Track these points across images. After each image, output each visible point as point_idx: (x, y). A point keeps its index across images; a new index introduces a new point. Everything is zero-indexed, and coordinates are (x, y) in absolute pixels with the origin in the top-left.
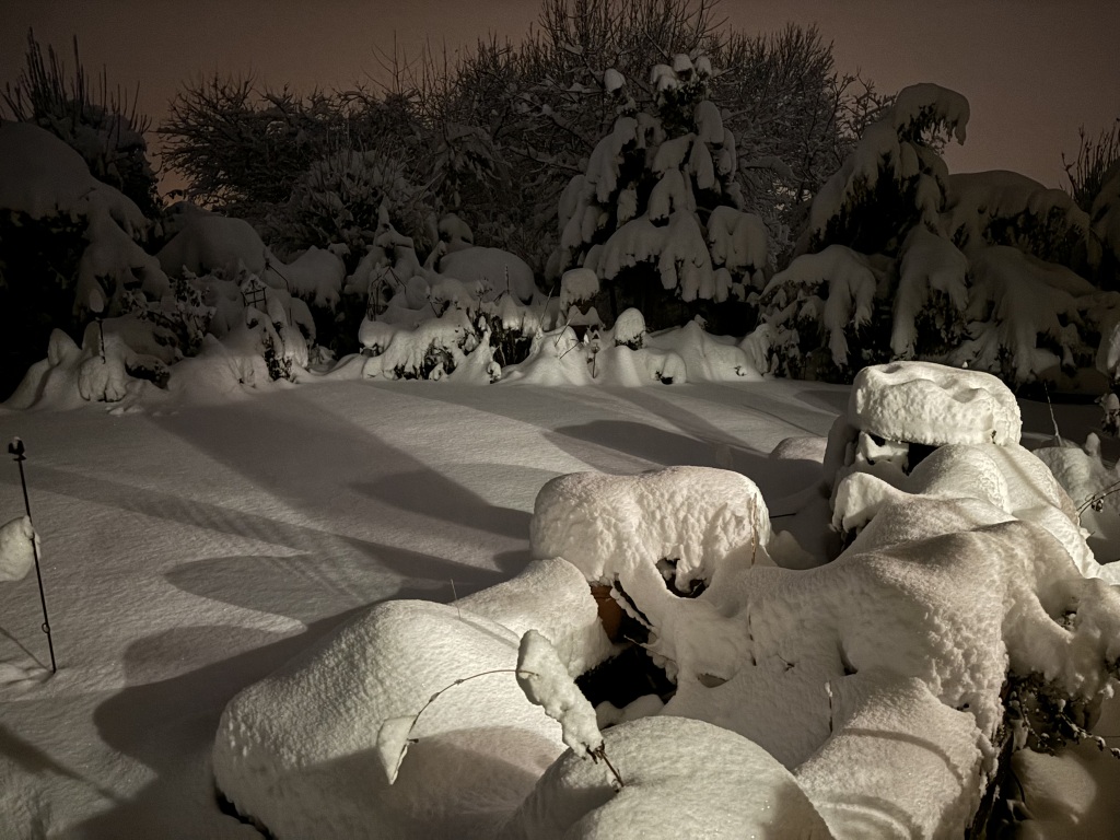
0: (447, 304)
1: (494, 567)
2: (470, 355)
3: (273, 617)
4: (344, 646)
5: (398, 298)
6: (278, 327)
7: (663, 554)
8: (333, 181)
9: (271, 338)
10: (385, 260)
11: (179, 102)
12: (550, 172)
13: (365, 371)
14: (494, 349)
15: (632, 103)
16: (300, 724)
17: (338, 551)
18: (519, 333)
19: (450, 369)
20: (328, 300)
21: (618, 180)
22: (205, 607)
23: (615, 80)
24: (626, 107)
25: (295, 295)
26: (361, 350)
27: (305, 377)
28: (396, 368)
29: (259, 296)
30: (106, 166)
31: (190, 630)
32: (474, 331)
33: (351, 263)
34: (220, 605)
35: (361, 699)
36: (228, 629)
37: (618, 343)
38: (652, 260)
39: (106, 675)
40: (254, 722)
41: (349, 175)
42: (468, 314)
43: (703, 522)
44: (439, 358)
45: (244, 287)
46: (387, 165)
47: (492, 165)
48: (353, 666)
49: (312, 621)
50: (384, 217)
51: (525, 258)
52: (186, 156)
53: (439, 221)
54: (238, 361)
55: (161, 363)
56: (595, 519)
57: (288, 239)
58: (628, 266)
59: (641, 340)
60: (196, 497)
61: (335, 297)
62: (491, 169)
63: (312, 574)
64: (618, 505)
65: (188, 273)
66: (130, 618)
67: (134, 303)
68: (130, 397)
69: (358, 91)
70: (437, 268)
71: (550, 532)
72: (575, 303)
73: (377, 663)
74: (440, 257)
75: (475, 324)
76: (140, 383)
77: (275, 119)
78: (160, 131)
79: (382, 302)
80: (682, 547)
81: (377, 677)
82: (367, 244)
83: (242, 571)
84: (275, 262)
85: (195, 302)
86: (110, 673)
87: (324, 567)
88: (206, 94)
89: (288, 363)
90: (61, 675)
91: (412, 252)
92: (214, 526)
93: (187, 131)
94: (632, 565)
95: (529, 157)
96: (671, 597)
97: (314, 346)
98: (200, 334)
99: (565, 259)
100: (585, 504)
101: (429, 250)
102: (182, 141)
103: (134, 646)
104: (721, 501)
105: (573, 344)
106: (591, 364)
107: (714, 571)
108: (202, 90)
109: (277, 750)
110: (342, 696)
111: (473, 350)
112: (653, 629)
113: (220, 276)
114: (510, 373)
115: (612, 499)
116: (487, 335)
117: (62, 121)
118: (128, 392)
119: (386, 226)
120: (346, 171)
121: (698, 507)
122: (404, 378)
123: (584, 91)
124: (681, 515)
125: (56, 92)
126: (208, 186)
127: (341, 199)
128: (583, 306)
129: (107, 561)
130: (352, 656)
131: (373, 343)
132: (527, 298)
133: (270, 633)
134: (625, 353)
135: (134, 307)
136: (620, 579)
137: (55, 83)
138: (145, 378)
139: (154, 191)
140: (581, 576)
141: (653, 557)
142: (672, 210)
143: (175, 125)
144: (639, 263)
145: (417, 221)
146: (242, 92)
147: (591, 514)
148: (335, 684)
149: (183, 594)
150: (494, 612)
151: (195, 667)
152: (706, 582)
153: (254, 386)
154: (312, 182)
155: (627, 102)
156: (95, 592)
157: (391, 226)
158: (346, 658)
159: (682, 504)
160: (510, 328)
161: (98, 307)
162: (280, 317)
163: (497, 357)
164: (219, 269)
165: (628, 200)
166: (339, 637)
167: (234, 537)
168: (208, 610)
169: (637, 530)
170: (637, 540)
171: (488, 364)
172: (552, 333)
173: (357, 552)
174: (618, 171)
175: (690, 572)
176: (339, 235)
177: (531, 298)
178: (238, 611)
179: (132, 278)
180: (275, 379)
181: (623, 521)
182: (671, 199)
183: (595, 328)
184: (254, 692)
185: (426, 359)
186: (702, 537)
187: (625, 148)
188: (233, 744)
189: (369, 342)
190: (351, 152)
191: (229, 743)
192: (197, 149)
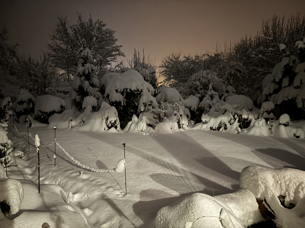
0: (226, 111)
1: (231, 188)
2: (232, 125)
3: (172, 191)
4: (185, 202)
5: (213, 109)
6: (181, 115)
7: (280, 194)
8: (198, 78)
9: (179, 118)
10: (210, 98)
11: (164, 60)
12: (260, 73)
13: (202, 128)
14: (239, 124)
15: (288, 53)
16: (174, 219)
17: (190, 176)
18: (247, 119)
19: (226, 128)
20: (194, 109)
21: (283, 75)
22: (157, 185)
23: (282, 46)
24: (286, 54)
25: (186, 107)
26: (202, 122)
27: (187, 128)
28: (210, 127)
29: (177, 108)
30: (147, 77)
31: (154, 190)
32: (233, 118)
33: (201, 99)
34: (161, 185)
35: (188, 216)
36: (162, 192)
37: (280, 124)
38: (294, 99)
39: (136, 197)
40: (164, 216)
41: (202, 77)
42: (232, 114)
43: (295, 186)
44: (223, 125)
45: (174, 106)
46: (212, 74)
47: (242, 72)
48: (187, 207)
49: (181, 193)
50: (210, 87)
51: (251, 98)
52: (165, 72)
53: (226, 87)
54: (171, 123)
55: (154, 123)
56: (259, 180)
57: (186, 93)
58: (285, 101)
59: (288, 123)
60: (158, 157)
61: (196, 108)
62: (242, 73)
63: (183, 181)
64: (266, 177)
65: (162, 102)
66: (142, 185)
67: (150, 109)
68: (147, 131)
69: (207, 53)
70: (224, 100)
71: (244, 182)
72: (266, 111)
73: (192, 208)
74: (225, 97)
75: (234, 116)
76: (149, 127)
77: (186, 62)
78: (159, 67)
79: (208, 109)
80: (287, 193)
81: (192, 211)
82: (206, 94)
83: (166, 178)
84: (182, 99)
85: (163, 109)
86: (137, 197)
87: (186, 180)
88: (170, 58)
89: (183, 125)
90: (127, 195)
91: (217, 96)
92: (161, 165)
93: (165, 66)
94: (270, 195)
95: (254, 69)
96: (282, 207)
97: (190, 120)
98: (163, 117)
99: (264, 98)
100: (256, 176)
101: (222, 95)
102: (164, 69)
103: (142, 192)
104: (301, 181)
105: (264, 123)
106: (270, 130)
107: (298, 202)
108: (169, 57)
109: (168, 224)
110: (184, 214)
111: (233, 124)
112: (276, 216)
113: (169, 102)
114: (244, 131)
115: (264, 175)
116: (237, 120)
117: (139, 68)
118: (147, 130)
119: (211, 90)
120: (202, 76)
121: (293, 182)
122: (212, 130)
123: (273, 50)
124: (287, 183)
125: (139, 61)
126: (169, 79)
127: (200, 83)
128: (268, 112)
129: (139, 170)
130: (187, 205)
131: (205, 120)
132: (251, 109)
133: (171, 195)
134: (282, 128)
135: (150, 110)
136: (266, 199)
137: (139, 59)
138: (150, 127)
139: (156, 82)
140: (254, 196)
141: (277, 194)
142: (301, 84)
143: (163, 65)
144: (289, 100)
145: (220, 88)
146: (178, 56)
147: (257, 179)
148: (183, 211)
149: (153, 181)
150: (226, 201)
151: (154, 199)
152: (295, 205)
153: (174, 130)
154: (193, 79)
155: (286, 53)
156: (136, 177)
157: (212, 90)
158: (185, 205)
159: (288, 180)
160: (244, 118)
161: (142, 110)
162: (182, 113)
163: (240, 126)
164: (169, 101)
165: (286, 81)
166: (184, 199)
167: (166, 168)
168: (158, 186)
169: (272, 186)
170: (272, 188)
171: (237, 128)
172: (258, 120)
173: (194, 177)
174: (283, 73)
175: (289, 201)
176: (198, 92)
177: (252, 109)
178: (165, 188)
179: (150, 103)
180: (179, 128)
181: (267, 182)
182: (301, 80)
183: (272, 119)
184: (165, 208)
185: (219, 125)
186: (294, 191)
187: (285, 66)
188: (159, 220)
189: (204, 120)
190: (203, 71)
191: (158, 219)
192: (167, 71)
